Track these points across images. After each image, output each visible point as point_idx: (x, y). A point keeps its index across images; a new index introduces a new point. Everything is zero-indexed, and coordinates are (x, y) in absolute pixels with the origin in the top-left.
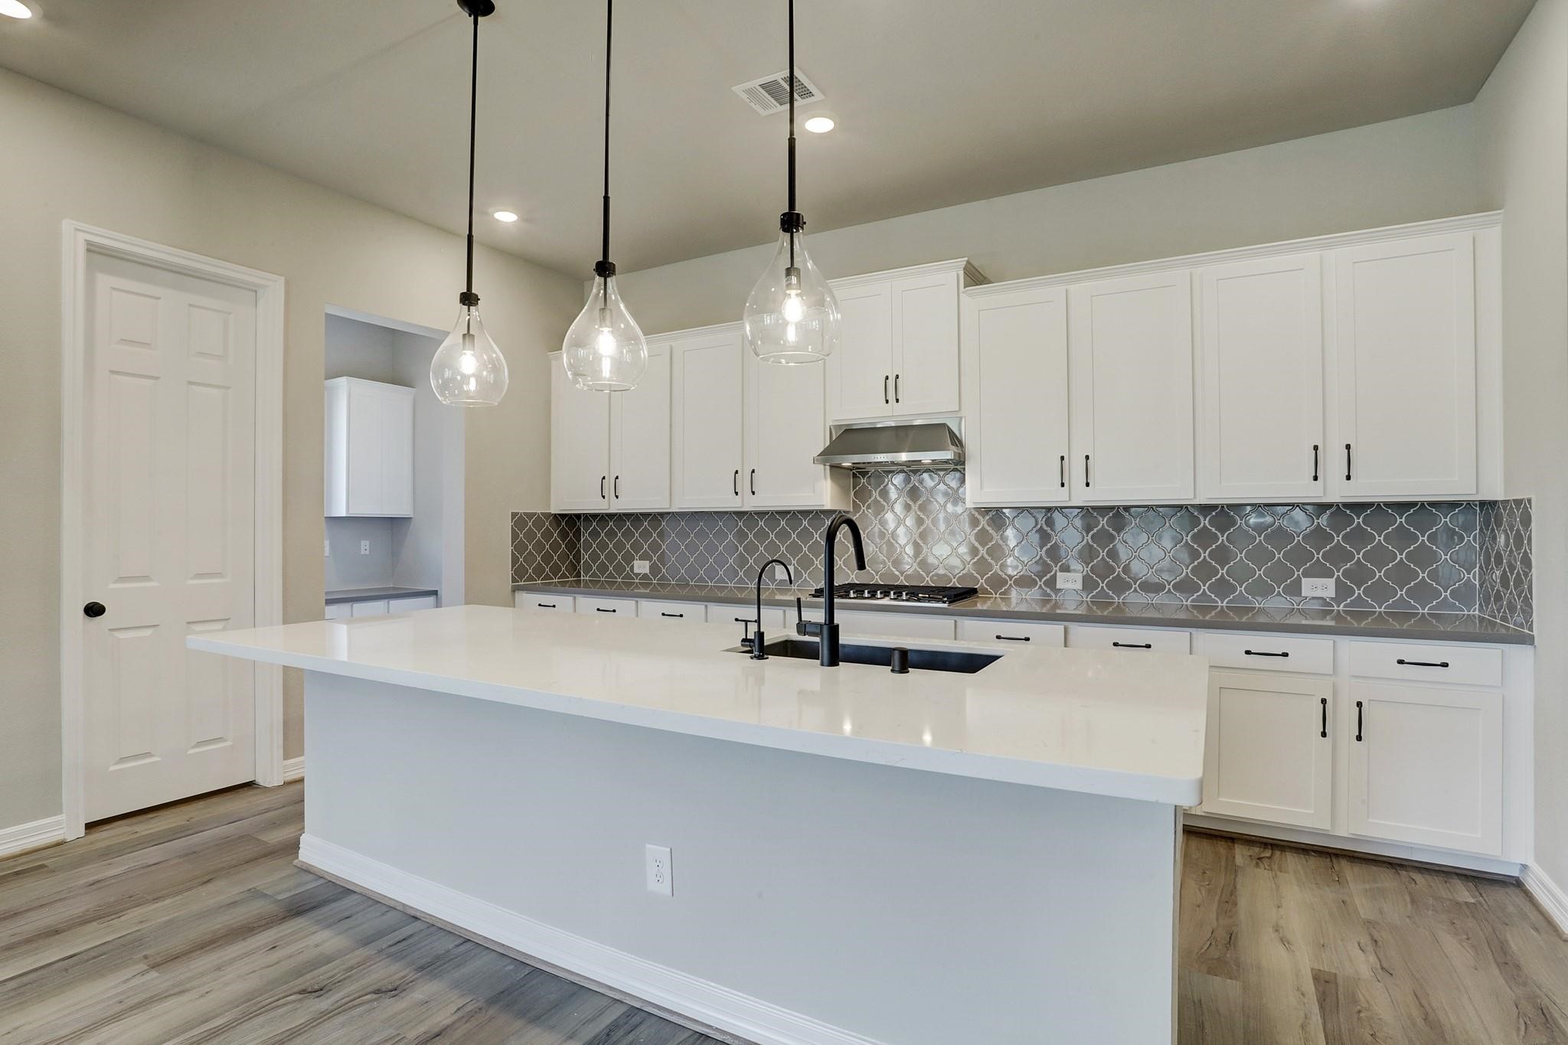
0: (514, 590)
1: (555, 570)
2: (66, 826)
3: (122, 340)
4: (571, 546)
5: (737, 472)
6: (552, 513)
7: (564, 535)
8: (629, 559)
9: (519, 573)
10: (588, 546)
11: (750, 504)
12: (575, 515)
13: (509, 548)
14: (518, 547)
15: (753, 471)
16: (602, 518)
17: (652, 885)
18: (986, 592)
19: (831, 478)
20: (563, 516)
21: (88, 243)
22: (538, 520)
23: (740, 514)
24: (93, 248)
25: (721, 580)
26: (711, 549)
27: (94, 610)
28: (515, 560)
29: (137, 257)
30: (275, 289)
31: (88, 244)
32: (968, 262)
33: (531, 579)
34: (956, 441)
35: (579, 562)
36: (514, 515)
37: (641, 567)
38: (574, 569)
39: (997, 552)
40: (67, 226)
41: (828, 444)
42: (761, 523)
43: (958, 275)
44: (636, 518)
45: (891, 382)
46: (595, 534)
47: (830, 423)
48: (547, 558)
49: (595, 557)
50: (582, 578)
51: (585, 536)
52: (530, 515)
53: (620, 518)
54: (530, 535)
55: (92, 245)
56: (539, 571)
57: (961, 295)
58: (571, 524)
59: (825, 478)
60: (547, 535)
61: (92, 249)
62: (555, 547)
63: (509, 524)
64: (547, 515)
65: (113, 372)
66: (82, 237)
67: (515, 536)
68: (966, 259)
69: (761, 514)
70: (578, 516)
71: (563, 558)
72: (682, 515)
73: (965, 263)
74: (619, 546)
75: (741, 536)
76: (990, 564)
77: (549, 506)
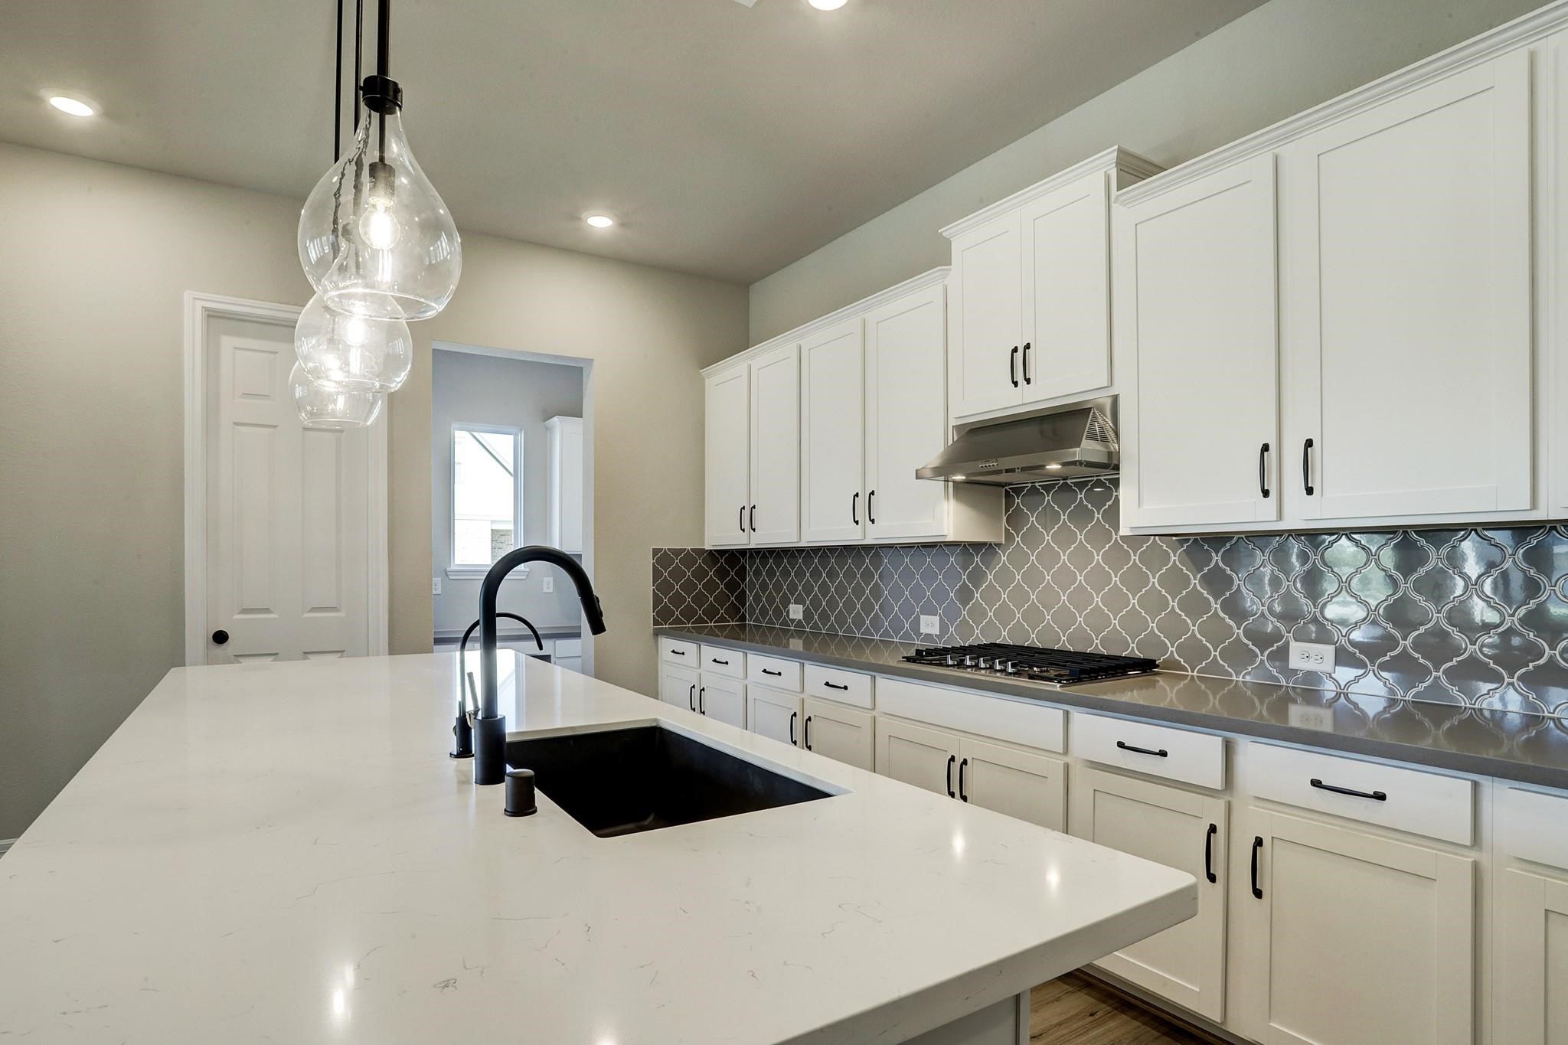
0: (657, 633)
3: (244, 394)
4: (732, 586)
6: (707, 547)
7: (722, 573)
12: (737, 550)
13: (650, 588)
14: (661, 586)
18: (1178, 666)
20: (722, 552)
21: (206, 309)
22: (689, 557)
24: (211, 313)
27: (220, 638)
28: (657, 601)
29: (250, 316)
31: (205, 311)
32: (1120, 150)
36: (655, 552)
38: (736, 611)
40: (187, 296)
47: (952, 422)
48: (699, 599)
50: (747, 622)
52: (677, 552)
55: (209, 311)
60: (700, 574)
61: (212, 315)
62: (710, 586)
63: (650, 561)
64: (700, 552)
66: (199, 304)
68: (1116, 147)
71: (721, 599)
73: (1116, 153)
77: (703, 543)
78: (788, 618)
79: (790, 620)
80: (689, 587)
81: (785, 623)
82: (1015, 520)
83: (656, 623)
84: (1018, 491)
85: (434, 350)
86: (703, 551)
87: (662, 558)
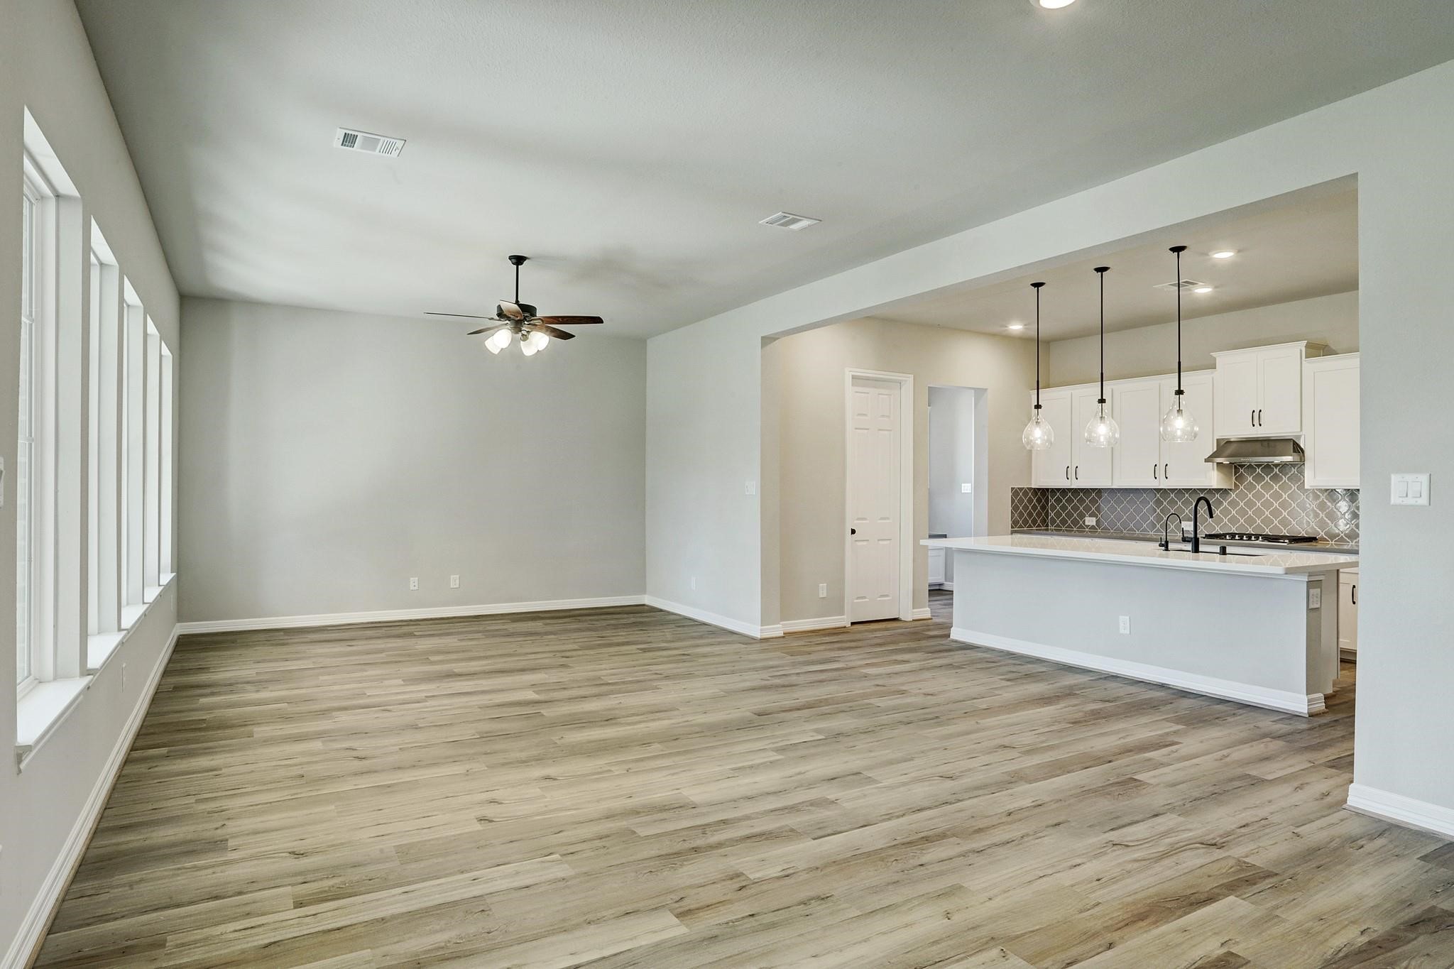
1: (1034, 522)
2: (844, 621)
4: (1043, 508)
5: (1156, 465)
6: (1033, 487)
7: (1039, 501)
8: (1082, 516)
9: (1015, 523)
10: (1053, 508)
11: (1164, 484)
12: (1046, 489)
15: (1167, 465)
16: (1064, 491)
17: (1122, 631)
19: (1217, 469)
20: (1039, 489)
22: (1026, 491)
23: (1158, 490)
25: (1145, 530)
26: (1138, 511)
30: (909, 380)
33: (1021, 527)
34: (1298, 449)
35: (1048, 518)
36: (1012, 489)
37: (1090, 521)
39: (1332, 517)
41: (1215, 450)
42: (1172, 495)
43: (1301, 350)
44: (1087, 491)
45: (1256, 415)
46: (1059, 501)
49: (1058, 515)
51: (1052, 501)
53: (1076, 491)
54: (1021, 501)
56: (1025, 522)
57: (1304, 362)
58: (1043, 494)
59: (1213, 469)
60: (1030, 501)
61: (854, 377)
65: (856, 429)
67: (1013, 501)
69: (1172, 490)
70: (1047, 489)
72: (1119, 490)
74: (1075, 508)
75: (1158, 503)
76: (1328, 523)
77: (1031, 484)
78: (1084, 524)
79: (1086, 526)
80: (1026, 508)
81: (1081, 527)
82: (1240, 478)
83: (1012, 527)
84: (1242, 466)
85: (929, 387)
86: (1031, 488)
87: (1015, 492)
